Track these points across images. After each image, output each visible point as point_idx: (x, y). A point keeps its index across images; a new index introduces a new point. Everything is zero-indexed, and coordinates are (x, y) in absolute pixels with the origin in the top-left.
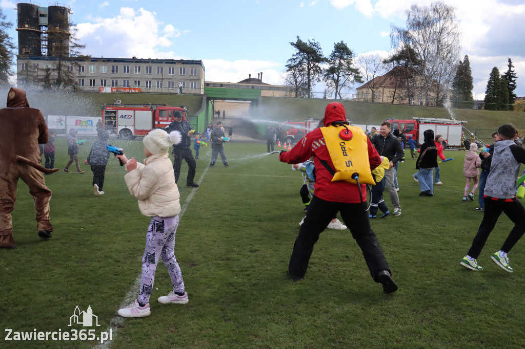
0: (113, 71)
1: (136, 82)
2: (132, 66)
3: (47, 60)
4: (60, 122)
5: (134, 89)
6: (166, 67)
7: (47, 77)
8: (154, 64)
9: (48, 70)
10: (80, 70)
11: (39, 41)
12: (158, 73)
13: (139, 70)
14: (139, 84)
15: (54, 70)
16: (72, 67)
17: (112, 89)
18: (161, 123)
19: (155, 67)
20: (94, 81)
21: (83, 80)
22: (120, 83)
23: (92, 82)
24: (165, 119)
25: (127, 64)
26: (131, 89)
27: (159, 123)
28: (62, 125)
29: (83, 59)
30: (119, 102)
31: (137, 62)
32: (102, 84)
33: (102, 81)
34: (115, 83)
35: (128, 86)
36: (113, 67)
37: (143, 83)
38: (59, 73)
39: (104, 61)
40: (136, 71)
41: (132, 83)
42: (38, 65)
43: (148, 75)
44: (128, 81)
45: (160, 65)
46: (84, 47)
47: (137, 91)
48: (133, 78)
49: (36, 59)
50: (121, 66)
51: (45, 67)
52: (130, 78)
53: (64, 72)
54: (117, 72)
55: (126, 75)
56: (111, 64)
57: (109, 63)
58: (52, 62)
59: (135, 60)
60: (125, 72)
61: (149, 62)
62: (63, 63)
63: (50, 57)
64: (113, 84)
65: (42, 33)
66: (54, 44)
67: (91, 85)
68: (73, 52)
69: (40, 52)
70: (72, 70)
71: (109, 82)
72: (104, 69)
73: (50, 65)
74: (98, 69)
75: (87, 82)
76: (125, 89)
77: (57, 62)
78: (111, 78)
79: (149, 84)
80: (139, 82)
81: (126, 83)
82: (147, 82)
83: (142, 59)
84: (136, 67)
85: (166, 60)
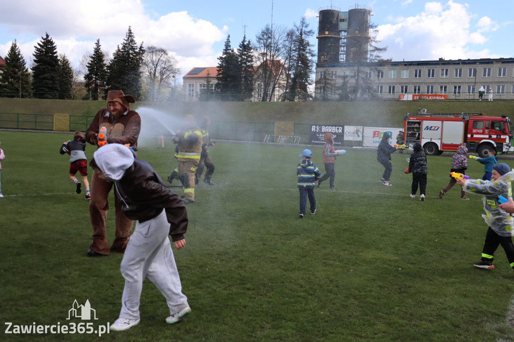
0: (416, 76)
1: (441, 87)
2: (438, 69)
3: (345, 66)
4: (357, 133)
5: (440, 96)
6: (480, 68)
7: (345, 84)
8: (465, 66)
9: (345, 77)
10: (378, 77)
11: (338, 47)
12: (470, 75)
13: (446, 74)
14: (445, 90)
15: (352, 77)
16: (370, 73)
17: (413, 96)
18: (475, 136)
19: (466, 69)
20: (394, 87)
21: (381, 87)
22: (424, 89)
23: (392, 89)
24: (481, 131)
25: (431, 67)
26: (435, 95)
27: (472, 136)
28: (359, 136)
29: (383, 63)
30: (424, 111)
31: (444, 64)
32: (402, 91)
33: (402, 88)
34: (417, 90)
35: (432, 92)
36: (416, 71)
37: (450, 88)
38: (357, 80)
39: (405, 65)
40: (443, 74)
41: (437, 89)
42: (336, 72)
43: (457, 79)
44: (432, 87)
45: (473, 66)
46: (385, 49)
47: (443, 98)
48: (439, 83)
49: (334, 66)
50: (425, 70)
51: (342, 74)
52: (435, 83)
53: (363, 78)
54: (420, 76)
55: (431, 79)
56: (413, 68)
57: (411, 67)
58: (351, 68)
59: (441, 62)
60: (429, 76)
61: (459, 64)
62: (362, 69)
63: (347, 64)
64: (415, 90)
65: (341, 38)
66: (353, 49)
67: (390, 92)
68: (372, 56)
69: (338, 59)
70: (370, 77)
71: (411, 88)
72: (405, 74)
73: (348, 72)
74: (399, 74)
75: (386, 89)
76: (429, 96)
77: (356, 68)
78: (413, 83)
79: (458, 88)
80: (445, 87)
81: (430, 88)
82: (455, 87)
83: (451, 60)
84: (443, 70)
85: (481, 60)
